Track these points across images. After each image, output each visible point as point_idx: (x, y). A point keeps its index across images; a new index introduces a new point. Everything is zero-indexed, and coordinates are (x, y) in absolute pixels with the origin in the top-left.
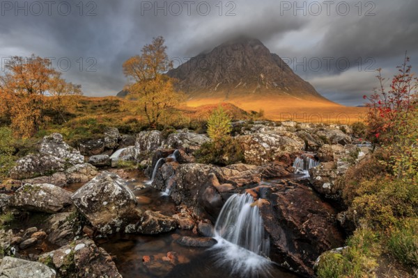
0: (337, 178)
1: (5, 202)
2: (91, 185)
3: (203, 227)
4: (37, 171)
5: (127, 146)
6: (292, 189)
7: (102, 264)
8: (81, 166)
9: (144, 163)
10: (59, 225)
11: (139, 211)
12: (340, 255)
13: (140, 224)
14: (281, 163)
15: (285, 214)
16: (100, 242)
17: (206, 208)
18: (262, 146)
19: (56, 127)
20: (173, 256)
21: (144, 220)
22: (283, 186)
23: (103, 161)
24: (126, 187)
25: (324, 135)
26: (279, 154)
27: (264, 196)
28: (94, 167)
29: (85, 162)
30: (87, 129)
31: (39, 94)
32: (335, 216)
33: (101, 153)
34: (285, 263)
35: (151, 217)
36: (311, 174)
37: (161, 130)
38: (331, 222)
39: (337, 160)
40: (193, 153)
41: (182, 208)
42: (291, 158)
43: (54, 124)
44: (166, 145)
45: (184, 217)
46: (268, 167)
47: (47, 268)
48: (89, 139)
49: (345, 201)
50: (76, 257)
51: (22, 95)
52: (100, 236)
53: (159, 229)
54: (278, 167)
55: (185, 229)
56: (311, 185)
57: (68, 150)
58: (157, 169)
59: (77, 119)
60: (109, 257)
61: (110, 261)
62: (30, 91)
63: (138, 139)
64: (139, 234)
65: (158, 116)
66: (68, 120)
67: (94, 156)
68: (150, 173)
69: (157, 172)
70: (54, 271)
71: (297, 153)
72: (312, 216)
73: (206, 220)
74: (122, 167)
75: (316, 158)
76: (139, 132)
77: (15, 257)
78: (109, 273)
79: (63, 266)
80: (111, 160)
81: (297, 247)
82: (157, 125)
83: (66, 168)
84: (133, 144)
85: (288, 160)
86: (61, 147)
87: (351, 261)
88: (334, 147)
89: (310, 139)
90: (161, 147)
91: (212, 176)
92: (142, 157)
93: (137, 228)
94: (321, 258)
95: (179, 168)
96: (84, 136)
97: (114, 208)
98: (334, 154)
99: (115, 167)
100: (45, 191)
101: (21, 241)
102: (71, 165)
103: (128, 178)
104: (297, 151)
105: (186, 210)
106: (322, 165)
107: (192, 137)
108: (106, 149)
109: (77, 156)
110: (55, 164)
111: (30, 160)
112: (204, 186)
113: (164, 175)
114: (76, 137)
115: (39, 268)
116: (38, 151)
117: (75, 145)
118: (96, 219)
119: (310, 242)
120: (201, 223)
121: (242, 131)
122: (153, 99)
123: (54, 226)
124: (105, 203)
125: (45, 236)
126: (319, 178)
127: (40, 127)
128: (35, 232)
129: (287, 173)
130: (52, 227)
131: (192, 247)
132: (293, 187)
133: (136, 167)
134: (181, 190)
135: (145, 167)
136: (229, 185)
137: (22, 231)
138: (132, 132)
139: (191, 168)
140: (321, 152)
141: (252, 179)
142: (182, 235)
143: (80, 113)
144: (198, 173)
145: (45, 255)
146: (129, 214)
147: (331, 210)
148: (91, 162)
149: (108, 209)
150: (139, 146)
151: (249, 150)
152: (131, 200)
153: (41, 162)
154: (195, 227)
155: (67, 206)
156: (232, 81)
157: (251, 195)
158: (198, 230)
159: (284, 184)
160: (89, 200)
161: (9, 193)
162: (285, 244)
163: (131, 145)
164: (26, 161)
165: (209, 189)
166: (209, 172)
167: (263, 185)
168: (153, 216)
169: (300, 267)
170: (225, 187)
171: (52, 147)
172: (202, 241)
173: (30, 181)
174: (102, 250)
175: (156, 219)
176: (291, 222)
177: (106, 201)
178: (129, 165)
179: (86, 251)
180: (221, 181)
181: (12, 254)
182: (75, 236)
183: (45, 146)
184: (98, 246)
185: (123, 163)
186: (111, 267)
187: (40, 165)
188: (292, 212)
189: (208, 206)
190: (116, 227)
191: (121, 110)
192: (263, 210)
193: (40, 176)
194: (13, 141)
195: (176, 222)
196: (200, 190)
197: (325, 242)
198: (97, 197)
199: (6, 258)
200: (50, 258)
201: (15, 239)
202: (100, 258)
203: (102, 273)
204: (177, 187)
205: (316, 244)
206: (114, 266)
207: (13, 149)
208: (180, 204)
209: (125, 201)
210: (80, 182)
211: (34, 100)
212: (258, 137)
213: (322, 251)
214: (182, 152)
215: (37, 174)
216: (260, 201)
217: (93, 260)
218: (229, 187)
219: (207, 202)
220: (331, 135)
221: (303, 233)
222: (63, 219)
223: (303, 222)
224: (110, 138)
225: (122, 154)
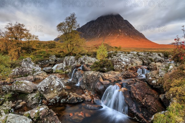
0: (159, 78)
1: (8, 89)
2: (45, 81)
3: (96, 101)
4: (21, 75)
5: (60, 63)
6: (137, 84)
7: (52, 117)
8: (40, 72)
9: (67, 71)
10: (32, 99)
11: (67, 93)
12: (164, 115)
13: (67, 99)
14: (132, 71)
15: (134, 95)
16: (50, 107)
17: (97, 92)
18: (122, 63)
19: (28, 55)
20: (83, 114)
21: (69, 97)
22: (133, 82)
23: (49, 70)
24: (61, 82)
25: (151, 58)
26: (130, 67)
27: (125, 86)
28: (45, 73)
29: (41, 70)
30: (42, 56)
31: (20, 40)
32: (159, 96)
33: (48, 66)
34: (135, 117)
35: (72, 96)
36: (146, 76)
37: (74, 56)
38: (156, 99)
39: (159, 70)
40: (90, 66)
41: (85, 92)
42: (136, 69)
43: (27, 53)
44: (77, 63)
45: (87, 96)
46: (126, 73)
47: (28, 118)
48: (43, 60)
49: (164, 89)
50: (40, 114)
51: (13, 41)
52: (50, 104)
53: (76, 101)
54: (130, 73)
55: (88, 101)
56: (146, 82)
57: (34, 65)
58: (74, 74)
59: (37, 51)
60: (55, 114)
61: (55, 116)
62: (16, 38)
63: (64, 60)
64: (67, 103)
65: (73, 50)
66: (33, 52)
67: (45, 68)
68: (70, 75)
69: (74, 75)
70: (31, 120)
71: (139, 67)
72: (148, 96)
73: (97, 97)
74: (58, 73)
75: (148, 69)
76: (64, 57)
78: (55, 121)
79: (34, 118)
80: (53, 70)
81: (141, 110)
82: (72, 54)
83: (33, 73)
84: (62, 62)
86: (31, 64)
88: (157, 64)
89: (145, 60)
90: (75, 64)
91: (99, 77)
92: (66, 68)
93: (66, 100)
94: (155, 116)
95: (84, 73)
96: (40, 59)
97: (56, 91)
98: (157, 67)
99: (55, 73)
100: (25, 84)
101: (16, 106)
102: (35, 72)
103: (60, 78)
104: (139, 65)
105: (88, 93)
106: (152, 72)
107: (89, 59)
108: (50, 65)
109: (38, 68)
110: (28, 72)
111: (17, 70)
112: (96, 81)
113: (77, 76)
114: (37, 59)
115: (24, 119)
116: (21, 66)
117: (37, 63)
118: (48, 96)
119: (147, 108)
120: (95, 99)
121: (112, 56)
122: (71, 42)
123: (30, 99)
124: (52, 89)
125: (26, 104)
126: (150, 78)
127: (21, 55)
128: (21, 102)
129: (135, 76)
130: (29, 100)
131: (91, 109)
132: (138, 82)
133: (64, 73)
134: (85, 83)
135: (68, 73)
136: (108, 81)
137: (16, 101)
138: (61, 57)
139: (90, 73)
140: (151, 66)
141: (119, 79)
142: (87, 104)
143: (38, 48)
144: (93, 76)
145: (26, 113)
146: (63, 94)
147: (156, 93)
148: (44, 71)
149: (53, 92)
150: (65, 63)
151: (116, 65)
152: (63, 88)
153: (22, 70)
154: (92, 100)
155: (35, 91)
156: (106, 33)
157: (119, 86)
158: (94, 102)
159: (134, 81)
160: (45, 88)
162: (135, 108)
163: (61, 63)
164: (16, 70)
165: (98, 83)
166: (98, 75)
167: (124, 81)
169: (142, 119)
170: (105, 82)
171: (27, 64)
172: (96, 107)
173: (18, 79)
174: (51, 110)
175: (75, 97)
176: (138, 99)
177: (52, 88)
178: (61, 72)
179: (45, 111)
180: (104, 79)
181: (12, 112)
182: (39, 104)
183: (24, 64)
185: (58, 71)
186: (56, 118)
187: (22, 72)
188: (138, 94)
189: (98, 91)
190: (57, 100)
191: (56, 47)
192: (124, 93)
193: (22, 77)
194: (10, 61)
195: (84, 98)
196: (94, 83)
197: (154, 108)
198: (48, 87)
199: (10, 114)
200: (29, 114)
201: (13, 105)
202: (51, 114)
203: (52, 121)
204: (83, 82)
205: (150, 109)
206: (57, 118)
207: (10, 65)
208: (85, 89)
209: (61, 88)
210: (39, 79)
211: (18, 43)
212: (120, 59)
214: (85, 66)
215: (21, 76)
216: (123, 89)
217: (48, 115)
218: (108, 82)
219: (98, 89)
220: (154, 58)
221: (143, 104)
222: (33, 96)
223: (143, 99)
224: (52, 60)
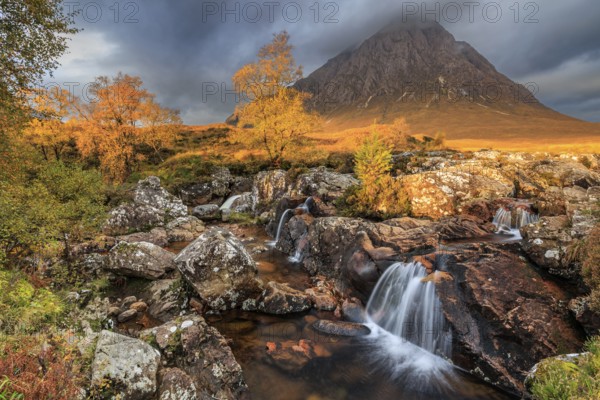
0: (571, 242)
1: (99, 264)
2: (197, 245)
3: (350, 309)
4: (133, 226)
5: (242, 192)
6: (490, 258)
7: (215, 348)
8: (184, 219)
9: (264, 215)
10: (161, 296)
11: (260, 281)
12: (574, 366)
13: (262, 299)
14: (473, 218)
15: (477, 295)
16: (212, 320)
17: (353, 281)
18: (441, 191)
19: (152, 169)
20: (307, 346)
21: (267, 294)
22: (475, 252)
23: (211, 213)
24: (242, 248)
25: (549, 171)
26: (469, 203)
27: (443, 267)
28: (201, 221)
29: (189, 214)
30: (190, 170)
31: (130, 125)
32: (566, 304)
33: (208, 202)
34: (477, 369)
35: (276, 290)
36: (525, 236)
37: (287, 169)
38: (558, 312)
39: (572, 213)
40: (334, 202)
41: (318, 280)
42: (489, 209)
43: (150, 164)
44: (294, 191)
45: (322, 292)
46: (451, 223)
47: (150, 347)
48: (193, 184)
49: (585, 280)
50: (183, 337)
51: (111, 127)
52: (211, 312)
53: (287, 307)
54: (467, 223)
55: (323, 310)
56: (523, 253)
57: (167, 198)
58: (283, 224)
59: (178, 156)
60: (223, 341)
61: (225, 345)
62: (119, 121)
63: (256, 182)
64: (261, 313)
65: (282, 149)
66: (165, 159)
67: (200, 207)
68: (273, 229)
69: (282, 228)
70: (158, 353)
71: (501, 202)
72: (525, 301)
73: (354, 299)
74: (236, 221)
75: (534, 210)
76: (256, 173)
77: (114, 331)
78: (224, 361)
79: (168, 347)
80: (221, 212)
81: (497, 347)
82: (281, 162)
83: (166, 222)
84: (250, 189)
85: (484, 212)
86: (159, 194)
87: (593, 375)
88: (567, 191)
89: (524, 178)
90: (288, 193)
91: (362, 235)
92: (262, 207)
93: (257, 304)
94: (540, 367)
95: (314, 223)
96: (186, 180)
97: (227, 276)
98: (567, 203)
99: (227, 222)
100: (143, 251)
101: (119, 313)
102: (172, 218)
103: (243, 236)
104: (501, 197)
105: (325, 283)
106: (545, 220)
107: (331, 179)
108: (215, 197)
109: (178, 206)
110: (152, 217)
111: (123, 212)
112: (349, 250)
113: (292, 233)
114: (176, 181)
115: (140, 347)
116: (132, 200)
117: (176, 192)
118: (206, 289)
119: (519, 341)
120: (346, 302)
121: (409, 168)
122: (275, 124)
123: (156, 296)
124: (216, 269)
125: (145, 308)
126: (539, 242)
127: (133, 169)
128: (134, 302)
129: (483, 233)
130: (154, 298)
131: (334, 336)
132: (492, 255)
133: (255, 222)
134: (317, 254)
135: (267, 222)
136: (389, 249)
137: (119, 300)
138: (247, 173)
139: (331, 223)
140: (543, 199)
141: (424, 241)
142: (319, 319)
143: (181, 148)
144: (341, 231)
145: (147, 332)
146: (247, 285)
147: (559, 294)
148: (197, 215)
149: (220, 278)
150: (257, 192)
151: (420, 196)
152: (248, 266)
153: (137, 214)
154: (338, 307)
155: (169, 272)
156: (392, 91)
157: (423, 265)
158: (341, 312)
159: (477, 249)
160: (196, 264)
161: (102, 252)
162: (477, 341)
163: (247, 190)
164: (119, 213)
165: (358, 255)
166: (357, 229)
167: (442, 250)
168: (279, 289)
169: (502, 377)
170: (382, 251)
171: (148, 195)
172: (348, 329)
173: (126, 237)
174: (214, 330)
175: (284, 293)
176: (488, 309)
177: (217, 266)
178: (244, 218)
179: (195, 330)
180: (376, 243)
181: (110, 327)
182: (181, 310)
183: (140, 193)
184: (209, 325)
185: (237, 216)
186: (226, 353)
187: (135, 218)
188: (490, 294)
189: (355, 279)
190: (231, 302)
191: (233, 142)
192: (441, 289)
193: (136, 231)
194: (103, 187)
195: (311, 300)
196: (344, 255)
197: (546, 343)
198: (206, 260)
199: (104, 332)
200: (153, 335)
201: (113, 309)
202: (213, 340)
203: (216, 359)
204: (310, 250)
205: (529, 346)
206: (230, 353)
207: (103, 198)
208: (315, 274)
209: (242, 267)
210: (183, 241)
211: (124, 133)
212: (435, 177)
213: (540, 356)
214: (317, 200)
215: (132, 229)
216: (437, 274)
217: (203, 342)
218: (388, 251)
219: (355, 273)
220: (562, 171)
221: (508, 326)
222: (166, 287)
223: (509, 310)
224: (219, 181)
225: (235, 203)
